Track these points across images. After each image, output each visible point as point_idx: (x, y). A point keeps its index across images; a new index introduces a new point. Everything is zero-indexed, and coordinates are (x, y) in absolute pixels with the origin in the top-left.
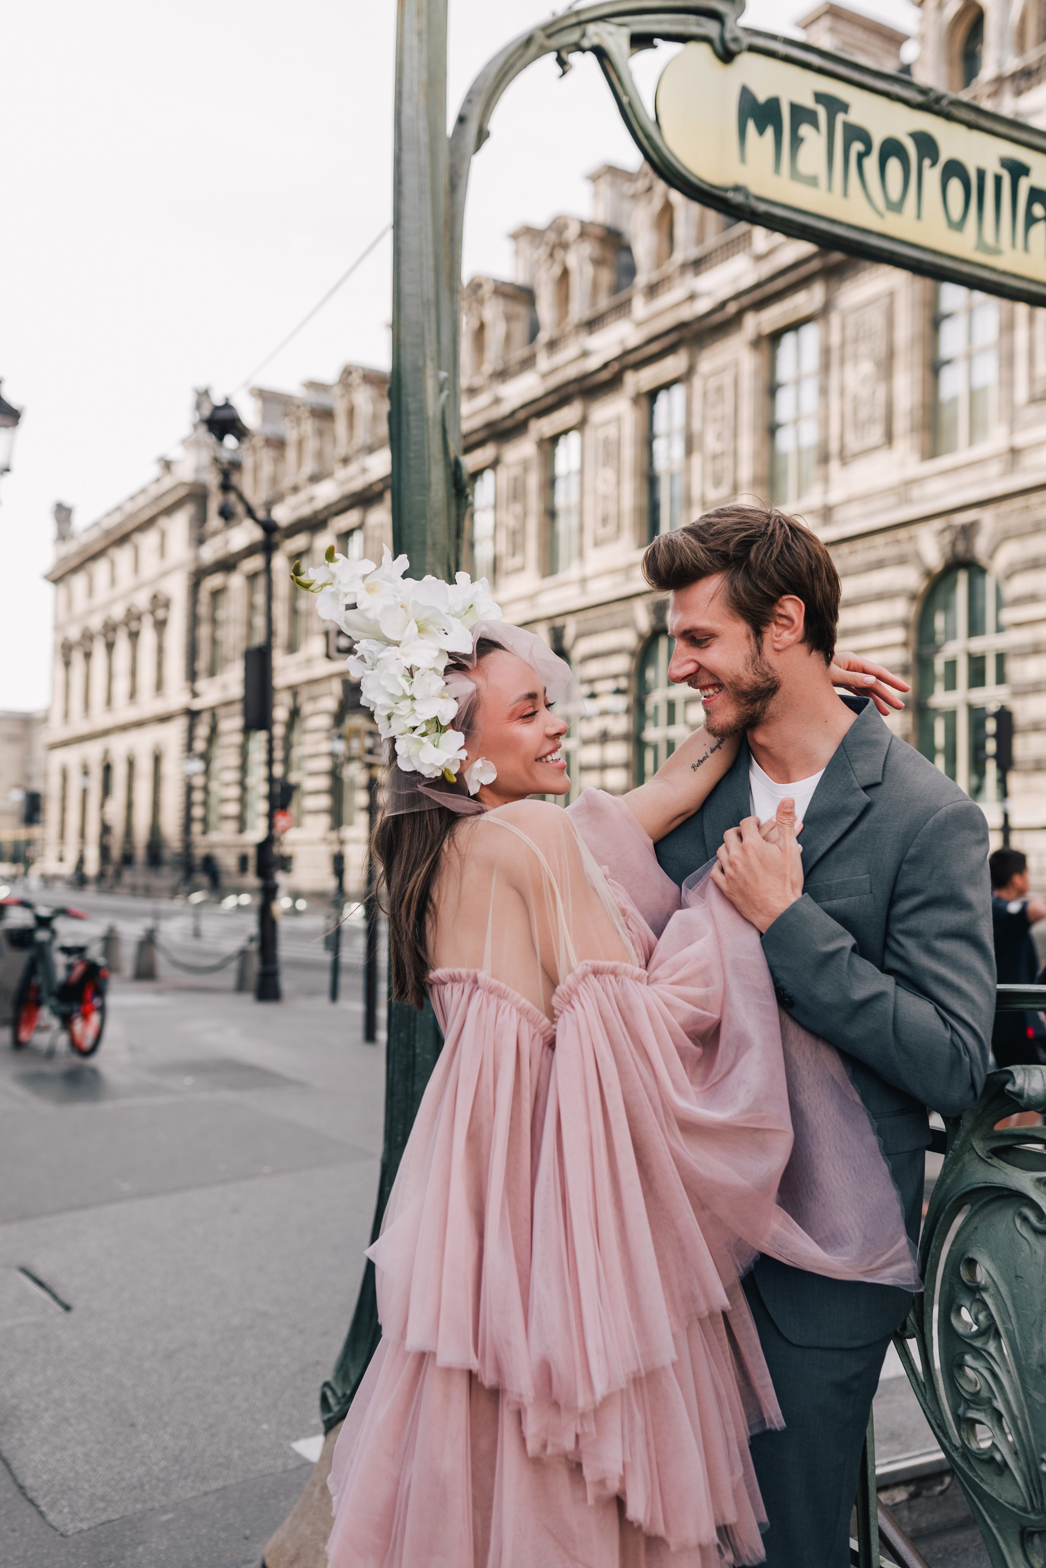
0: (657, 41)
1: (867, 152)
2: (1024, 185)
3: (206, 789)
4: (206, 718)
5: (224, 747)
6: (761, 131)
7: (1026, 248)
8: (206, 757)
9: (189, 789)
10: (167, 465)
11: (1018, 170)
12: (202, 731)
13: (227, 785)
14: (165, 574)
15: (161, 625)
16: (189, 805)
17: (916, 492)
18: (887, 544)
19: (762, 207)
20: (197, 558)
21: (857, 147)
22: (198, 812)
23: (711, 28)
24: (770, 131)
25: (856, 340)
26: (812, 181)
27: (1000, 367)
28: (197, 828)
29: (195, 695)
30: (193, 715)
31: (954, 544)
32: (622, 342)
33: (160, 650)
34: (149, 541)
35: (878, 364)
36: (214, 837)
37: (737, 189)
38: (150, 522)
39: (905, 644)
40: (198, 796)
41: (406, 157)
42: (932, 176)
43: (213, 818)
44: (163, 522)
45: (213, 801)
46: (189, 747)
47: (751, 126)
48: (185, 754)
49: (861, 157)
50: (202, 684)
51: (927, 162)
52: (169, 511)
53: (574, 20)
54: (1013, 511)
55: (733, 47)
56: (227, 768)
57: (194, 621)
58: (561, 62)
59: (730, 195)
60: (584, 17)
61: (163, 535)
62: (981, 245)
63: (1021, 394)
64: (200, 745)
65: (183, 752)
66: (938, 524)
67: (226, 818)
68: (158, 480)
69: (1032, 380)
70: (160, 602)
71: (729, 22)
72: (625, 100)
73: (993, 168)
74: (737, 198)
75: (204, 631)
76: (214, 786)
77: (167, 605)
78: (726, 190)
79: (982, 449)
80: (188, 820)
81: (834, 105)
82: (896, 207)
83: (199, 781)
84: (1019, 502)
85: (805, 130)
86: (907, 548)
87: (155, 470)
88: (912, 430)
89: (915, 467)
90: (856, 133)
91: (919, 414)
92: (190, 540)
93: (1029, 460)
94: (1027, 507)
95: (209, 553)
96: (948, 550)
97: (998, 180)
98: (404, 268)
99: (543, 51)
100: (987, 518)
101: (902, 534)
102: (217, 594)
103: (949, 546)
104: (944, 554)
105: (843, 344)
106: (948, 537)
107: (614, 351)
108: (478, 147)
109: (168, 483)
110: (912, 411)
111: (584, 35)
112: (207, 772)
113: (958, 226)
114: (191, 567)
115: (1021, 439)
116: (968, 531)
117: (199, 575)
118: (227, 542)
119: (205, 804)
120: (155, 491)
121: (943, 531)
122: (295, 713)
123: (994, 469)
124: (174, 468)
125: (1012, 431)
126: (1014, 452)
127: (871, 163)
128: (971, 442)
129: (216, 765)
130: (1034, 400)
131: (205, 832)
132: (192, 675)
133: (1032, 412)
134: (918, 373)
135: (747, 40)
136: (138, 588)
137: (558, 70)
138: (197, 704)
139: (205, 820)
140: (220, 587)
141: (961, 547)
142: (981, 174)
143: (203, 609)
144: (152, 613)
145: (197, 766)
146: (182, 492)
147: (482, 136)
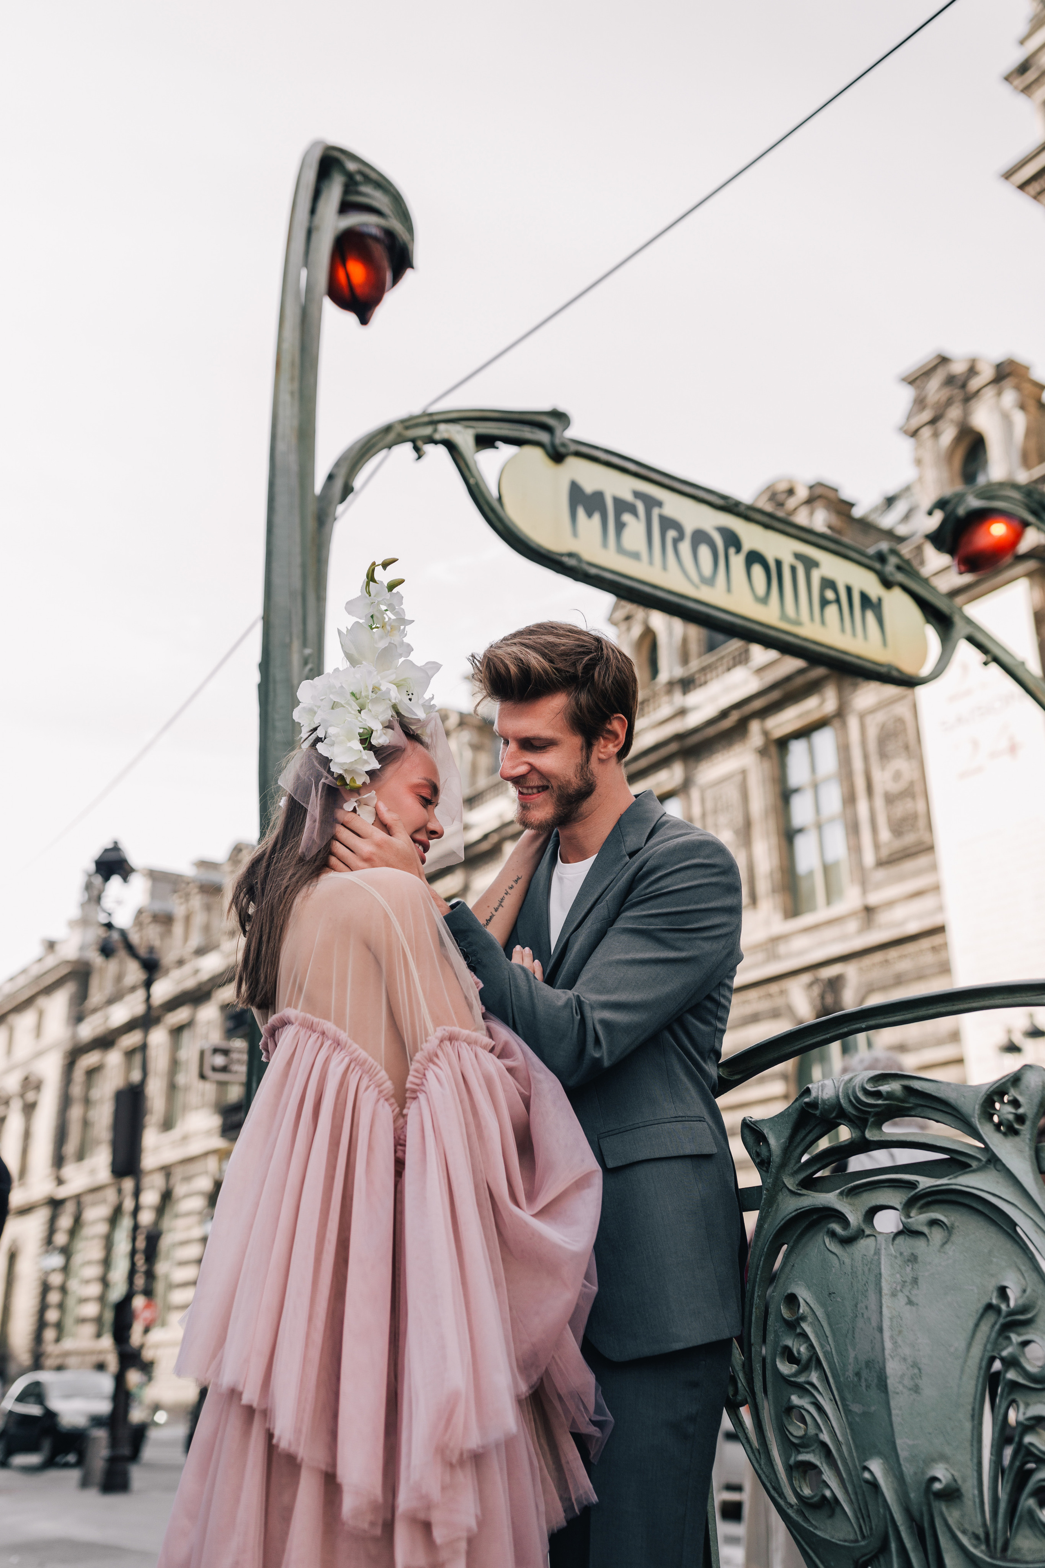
3: (63, 1289)
4: (69, 1209)
5: (87, 1239)
8: (66, 1252)
9: (45, 1288)
10: (51, 945)
12: (65, 1222)
13: (87, 1282)
14: (39, 1054)
15: (29, 1108)
16: (43, 1307)
17: (782, 949)
18: (760, 998)
20: (74, 1036)
22: (52, 1316)
25: (715, 812)
27: (847, 834)
28: (49, 1334)
29: (60, 1182)
30: (55, 1204)
31: (822, 997)
32: (500, 816)
33: (27, 1135)
34: (25, 1021)
35: (737, 832)
36: (68, 1344)
38: (29, 1002)
39: (786, 1097)
40: (54, 1297)
43: (69, 1322)
44: (42, 1001)
45: (71, 1302)
46: (49, 1240)
48: (44, 1248)
50: (69, 1170)
52: (49, 990)
54: (874, 965)
56: (89, 1263)
57: (65, 1102)
61: (41, 1014)
63: (869, 858)
64: (61, 1239)
65: (42, 1246)
66: (806, 978)
67: (83, 1321)
68: (40, 960)
69: (877, 846)
70: (31, 1084)
75: (76, 1113)
76: (73, 1285)
77: (38, 1087)
79: (840, 908)
80: (41, 1325)
83: (56, 1279)
84: (878, 957)
86: (779, 1002)
88: (774, 891)
89: (780, 926)
91: (778, 876)
92: (69, 1018)
93: (883, 917)
94: (887, 961)
95: (87, 1031)
96: (818, 1002)
100: (851, 971)
101: (774, 988)
102: (92, 1073)
103: (818, 998)
104: (814, 1007)
105: (704, 815)
106: (816, 990)
107: (494, 824)
109: (51, 961)
110: (771, 873)
112: (65, 1269)
114: (67, 1046)
115: (873, 899)
116: (835, 985)
117: (75, 1053)
118: (107, 1018)
119: (61, 1306)
120: (36, 970)
121: (811, 985)
122: (167, 1197)
123: (852, 926)
124: (58, 947)
125: (864, 892)
126: (869, 910)
128: (829, 902)
129: (77, 1259)
130: (881, 864)
131: (58, 1340)
132: (59, 1161)
133: (880, 874)
134: (774, 840)
136: (9, 1070)
138: (62, 1192)
139: (59, 1326)
140: (96, 1065)
141: (829, 1000)
143: (77, 1090)
144: (22, 1096)
145: (57, 1261)
146: (64, 971)
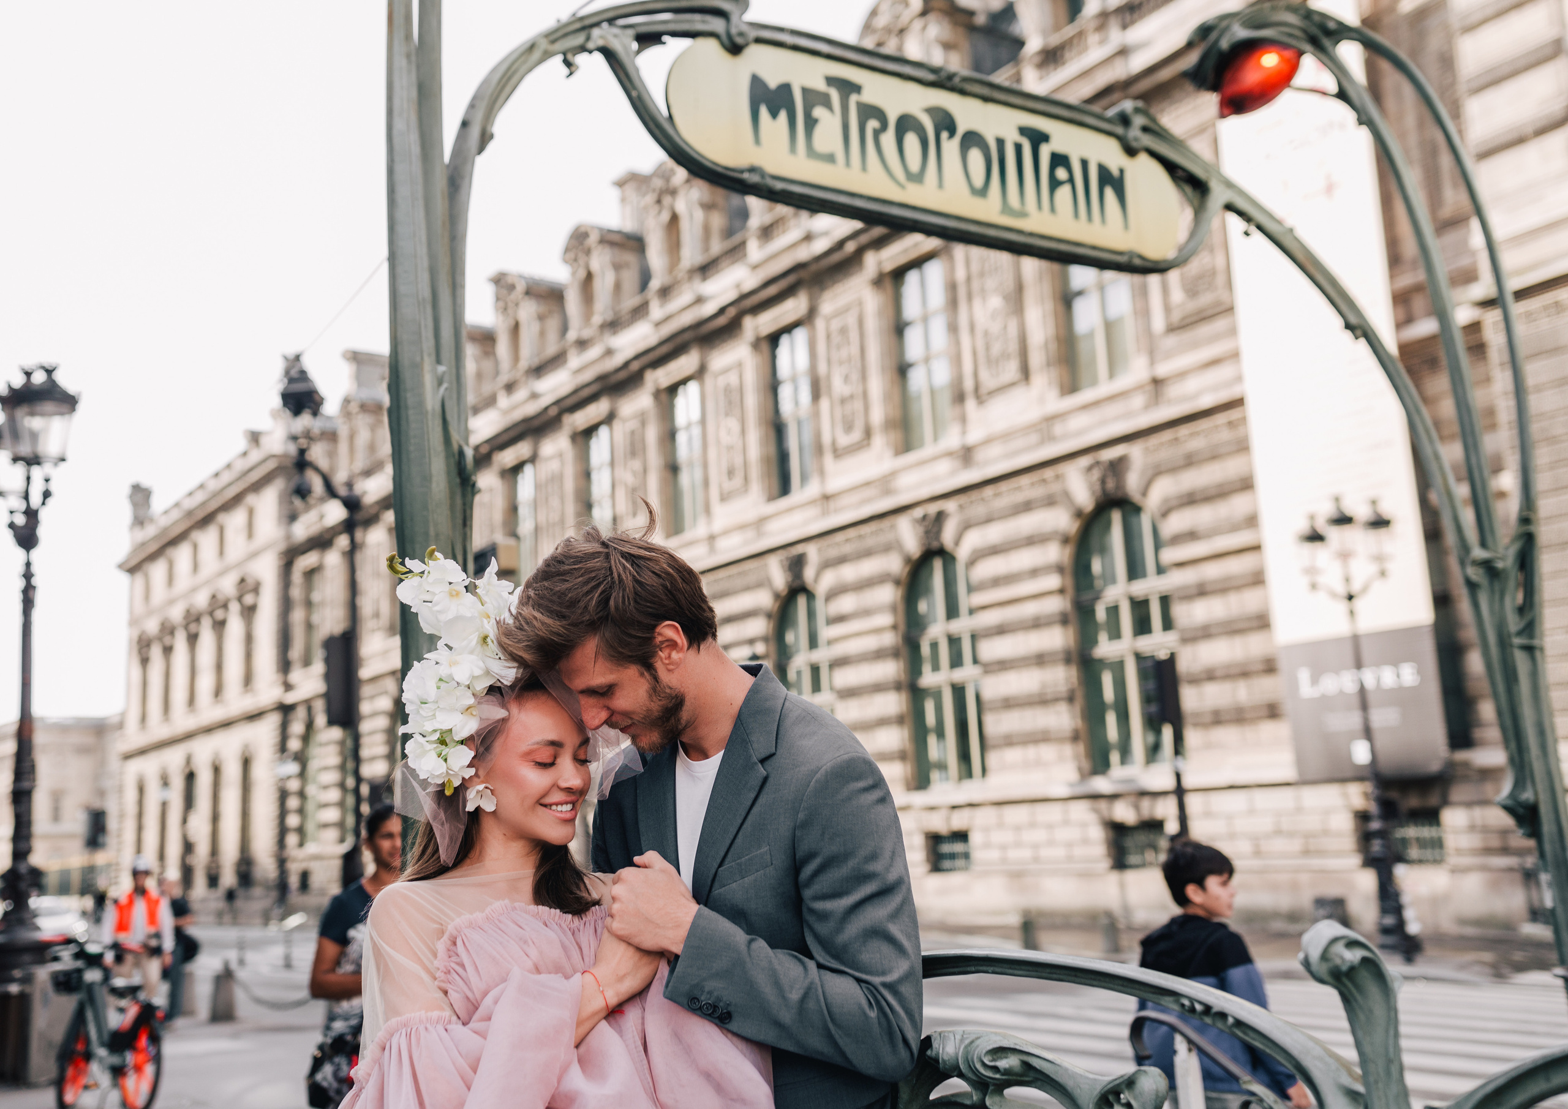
0: (665, 38)
1: (884, 126)
2: (1045, 151)
3: (302, 794)
4: (301, 713)
5: (321, 745)
6: (774, 114)
7: (1053, 209)
8: (301, 758)
9: (283, 795)
10: (255, 437)
11: (1038, 138)
12: (297, 727)
13: (326, 787)
14: (254, 555)
15: (249, 612)
16: (283, 813)
17: (1058, 429)
18: (1033, 484)
19: (779, 186)
20: (288, 537)
21: (873, 124)
22: (293, 821)
23: (716, 24)
24: (783, 115)
25: (982, 274)
26: (830, 158)
27: (1134, 296)
28: (292, 839)
29: (288, 687)
30: (286, 710)
31: (1103, 481)
32: (739, 286)
33: (249, 639)
34: (235, 520)
35: (1007, 298)
36: (311, 848)
37: (752, 170)
38: (236, 500)
39: (1062, 591)
40: (293, 803)
41: (399, 168)
42: (951, 147)
43: (310, 827)
44: (251, 499)
45: (310, 807)
46: (283, 748)
47: (764, 112)
48: (278, 755)
49: (877, 134)
50: (295, 676)
51: (944, 135)
52: (257, 487)
53: (578, 25)
54: (1162, 444)
55: (739, 40)
56: (326, 768)
57: (286, 605)
58: (568, 63)
59: (746, 176)
60: (587, 22)
61: (251, 512)
62: (1006, 208)
63: (1158, 323)
64: (294, 745)
65: (275, 753)
66: (1085, 461)
67: (325, 826)
68: (245, 454)
69: (1167, 308)
70: (248, 587)
71: (734, 19)
72: (634, 94)
73: (1012, 137)
74: (754, 178)
75: (298, 616)
76: (311, 790)
77: (256, 589)
78: (742, 171)
79: (1124, 382)
80: (283, 831)
81: (848, 88)
82: (917, 178)
83: (294, 785)
84: (1167, 435)
85: (819, 112)
86: (1055, 488)
87: (242, 444)
88: (1048, 364)
89: (1055, 403)
90: (869, 112)
91: (1053, 347)
92: (280, 518)
93: (1173, 391)
94: (1176, 439)
95: (302, 530)
96: (1098, 487)
97: (1018, 148)
98: (399, 270)
99: (547, 55)
100: (1135, 452)
101: (1048, 473)
102: (311, 574)
103: (1098, 483)
104: (1093, 493)
105: (969, 279)
106: (1096, 474)
107: (730, 296)
108: (481, 149)
109: (255, 456)
110: (1046, 343)
111: (588, 38)
112: (302, 775)
113: (982, 192)
114: (282, 546)
115: (1163, 370)
116: (1117, 467)
117: (290, 555)
118: (322, 517)
119: (301, 811)
120: (241, 465)
121: (1090, 469)
123: (1138, 401)
124: (264, 440)
125: (1152, 362)
126: (1157, 383)
127: (888, 139)
128: (1112, 374)
129: (313, 765)
130: (1171, 329)
131: (301, 844)
132: (285, 665)
133: (1172, 341)
134: (1049, 305)
135: (753, 34)
136: (222, 573)
137: (565, 70)
138: (290, 698)
139: (301, 831)
140: (315, 565)
141: (1111, 484)
142: (1000, 143)
143: (296, 592)
144: (240, 599)
145: (293, 768)
146: (271, 465)
147: (485, 138)
